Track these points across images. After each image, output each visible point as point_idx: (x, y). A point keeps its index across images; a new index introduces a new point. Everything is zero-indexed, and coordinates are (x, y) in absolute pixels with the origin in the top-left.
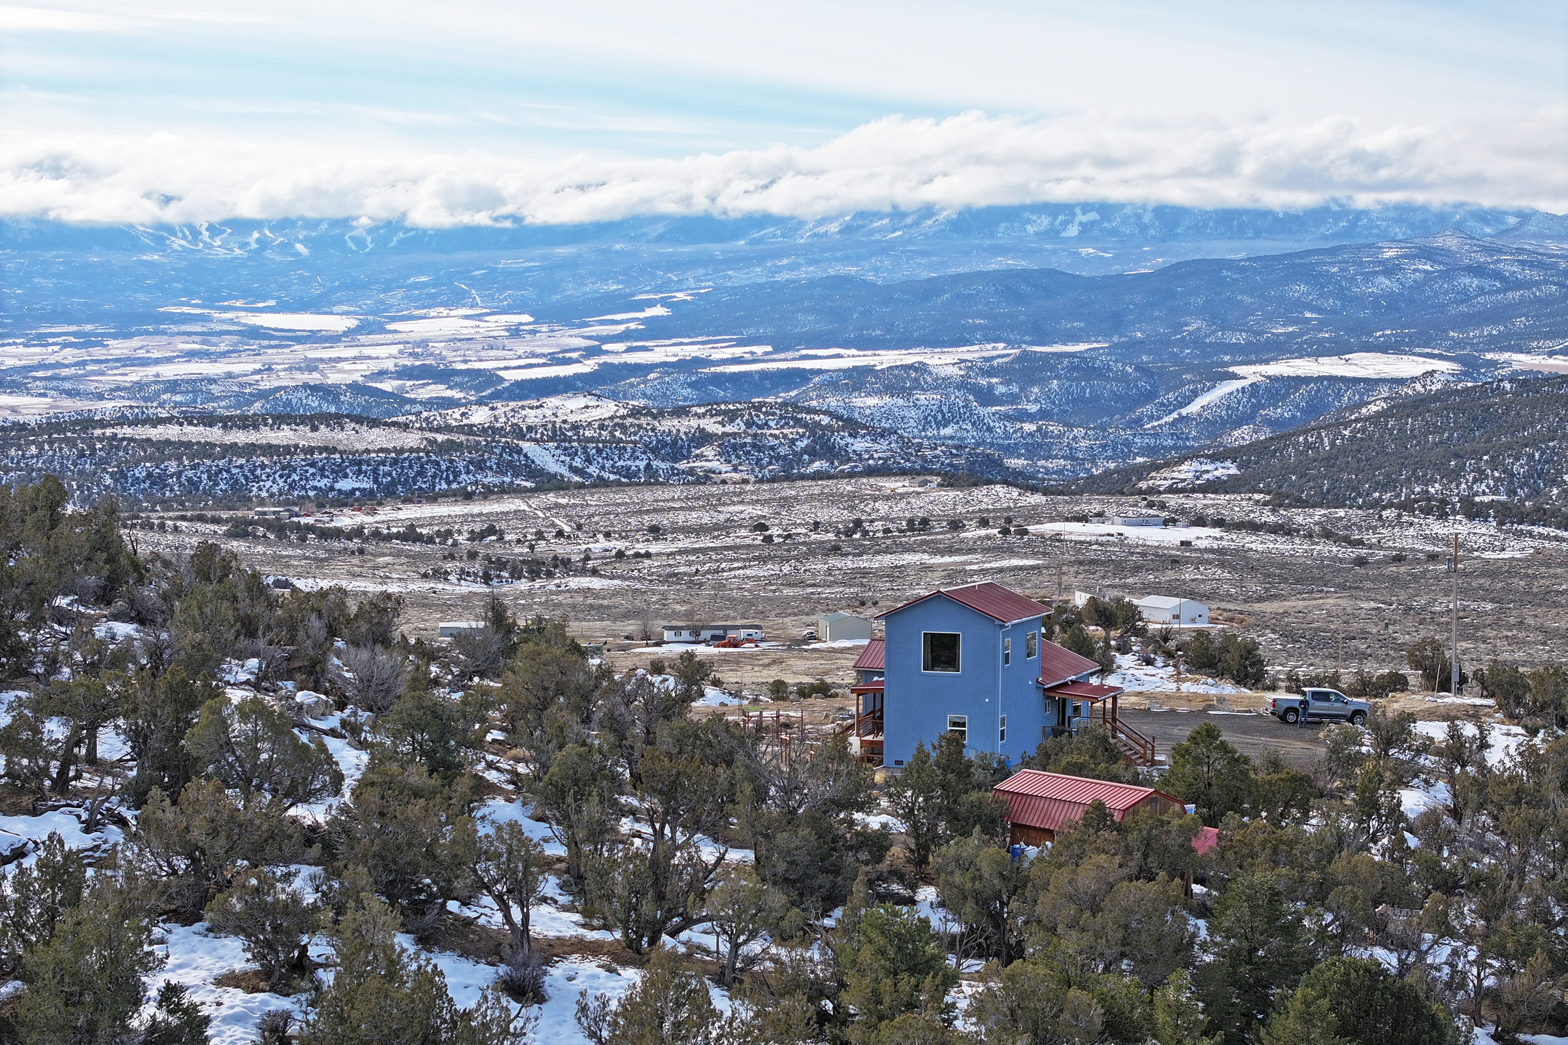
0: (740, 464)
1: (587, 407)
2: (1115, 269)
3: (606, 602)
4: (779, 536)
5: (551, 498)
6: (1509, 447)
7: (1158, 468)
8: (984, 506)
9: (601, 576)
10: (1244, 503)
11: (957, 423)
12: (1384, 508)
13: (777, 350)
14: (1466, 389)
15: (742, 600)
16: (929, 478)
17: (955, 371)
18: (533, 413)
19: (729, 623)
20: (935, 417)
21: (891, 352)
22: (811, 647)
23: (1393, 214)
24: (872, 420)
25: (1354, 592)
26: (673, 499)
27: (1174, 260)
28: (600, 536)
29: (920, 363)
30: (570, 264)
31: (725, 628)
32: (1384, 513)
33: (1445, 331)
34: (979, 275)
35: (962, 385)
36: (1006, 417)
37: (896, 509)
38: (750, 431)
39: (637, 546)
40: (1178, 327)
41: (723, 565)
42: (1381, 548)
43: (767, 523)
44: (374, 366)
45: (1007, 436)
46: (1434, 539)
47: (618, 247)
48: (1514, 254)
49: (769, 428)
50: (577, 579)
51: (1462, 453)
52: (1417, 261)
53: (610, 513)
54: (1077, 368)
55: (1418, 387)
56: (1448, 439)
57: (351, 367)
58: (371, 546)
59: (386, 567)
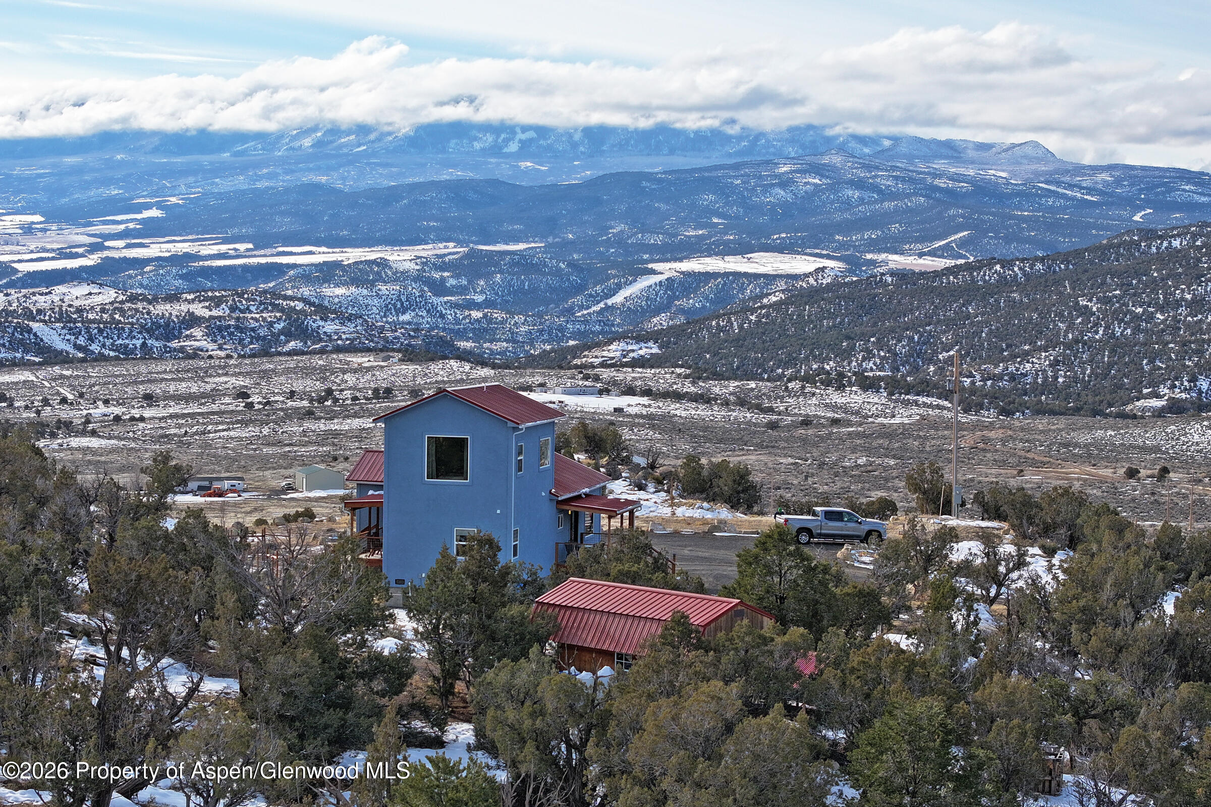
0: (225, 344)
1: (90, 294)
2: (550, 180)
3: (103, 459)
4: (259, 403)
5: (57, 370)
6: (892, 330)
7: (590, 348)
8: (440, 378)
9: (99, 436)
10: (668, 376)
11: (414, 310)
12: (790, 380)
13: (257, 248)
14: (852, 282)
15: (227, 457)
16: (391, 354)
17: (412, 266)
18: (42, 298)
19: (214, 476)
20: (395, 305)
21: (356, 250)
22: (288, 496)
23: (787, 136)
24: (340, 307)
25: (771, 450)
26: (165, 372)
27: (601, 173)
28: (100, 403)
29: (381, 259)
31: (211, 480)
32: (789, 385)
33: (832, 235)
34: (433, 183)
35: (419, 278)
36: (456, 306)
37: (362, 381)
38: (233, 315)
39: (133, 411)
40: (605, 230)
41: (210, 428)
42: (789, 415)
43: (249, 392)
45: (457, 322)
46: (834, 407)
47: (119, 157)
48: (889, 171)
49: (251, 312)
50: (77, 439)
51: (853, 335)
52: (807, 175)
53: (109, 383)
54: (518, 264)
55: (811, 281)
56: (840, 323)
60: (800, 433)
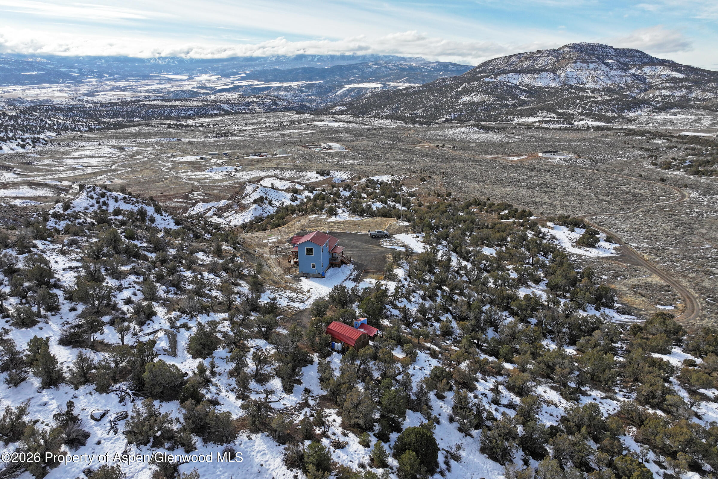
1: (232, 95)
2: (323, 67)
3: (239, 144)
4: (268, 125)
5: (227, 117)
6: (392, 103)
7: (333, 108)
8: (304, 118)
9: (237, 136)
10: (348, 116)
11: (297, 97)
13: (265, 83)
14: (384, 90)
15: (263, 142)
16: (294, 111)
17: (297, 87)
18: (222, 96)
20: (294, 96)
21: (285, 83)
23: (371, 56)
24: (283, 97)
26: (249, 116)
27: (334, 65)
28: (236, 126)
29: (290, 85)
30: (227, 66)
31: (261, 153)
33: (380, 79)
34: (300, 68)
35: (298, 89)
36: (306, 96)
37: (288, 119)
39: (243, 128)
40: (335, 78)
41: (259, 132)
42: (372, 126)
43: (266, 122)
44: (192, 86)
45: (306, 99)
47: (235, 63)
48: (391, 64)
50: (233, 137)
51: (384, 104)
52: (375, 65)
53: (238, 120)
54: (318, 86)
55: (376, 90)
57: (188, 86)
58: (195, 129)
59: (198, 135)
60: (374, 132)
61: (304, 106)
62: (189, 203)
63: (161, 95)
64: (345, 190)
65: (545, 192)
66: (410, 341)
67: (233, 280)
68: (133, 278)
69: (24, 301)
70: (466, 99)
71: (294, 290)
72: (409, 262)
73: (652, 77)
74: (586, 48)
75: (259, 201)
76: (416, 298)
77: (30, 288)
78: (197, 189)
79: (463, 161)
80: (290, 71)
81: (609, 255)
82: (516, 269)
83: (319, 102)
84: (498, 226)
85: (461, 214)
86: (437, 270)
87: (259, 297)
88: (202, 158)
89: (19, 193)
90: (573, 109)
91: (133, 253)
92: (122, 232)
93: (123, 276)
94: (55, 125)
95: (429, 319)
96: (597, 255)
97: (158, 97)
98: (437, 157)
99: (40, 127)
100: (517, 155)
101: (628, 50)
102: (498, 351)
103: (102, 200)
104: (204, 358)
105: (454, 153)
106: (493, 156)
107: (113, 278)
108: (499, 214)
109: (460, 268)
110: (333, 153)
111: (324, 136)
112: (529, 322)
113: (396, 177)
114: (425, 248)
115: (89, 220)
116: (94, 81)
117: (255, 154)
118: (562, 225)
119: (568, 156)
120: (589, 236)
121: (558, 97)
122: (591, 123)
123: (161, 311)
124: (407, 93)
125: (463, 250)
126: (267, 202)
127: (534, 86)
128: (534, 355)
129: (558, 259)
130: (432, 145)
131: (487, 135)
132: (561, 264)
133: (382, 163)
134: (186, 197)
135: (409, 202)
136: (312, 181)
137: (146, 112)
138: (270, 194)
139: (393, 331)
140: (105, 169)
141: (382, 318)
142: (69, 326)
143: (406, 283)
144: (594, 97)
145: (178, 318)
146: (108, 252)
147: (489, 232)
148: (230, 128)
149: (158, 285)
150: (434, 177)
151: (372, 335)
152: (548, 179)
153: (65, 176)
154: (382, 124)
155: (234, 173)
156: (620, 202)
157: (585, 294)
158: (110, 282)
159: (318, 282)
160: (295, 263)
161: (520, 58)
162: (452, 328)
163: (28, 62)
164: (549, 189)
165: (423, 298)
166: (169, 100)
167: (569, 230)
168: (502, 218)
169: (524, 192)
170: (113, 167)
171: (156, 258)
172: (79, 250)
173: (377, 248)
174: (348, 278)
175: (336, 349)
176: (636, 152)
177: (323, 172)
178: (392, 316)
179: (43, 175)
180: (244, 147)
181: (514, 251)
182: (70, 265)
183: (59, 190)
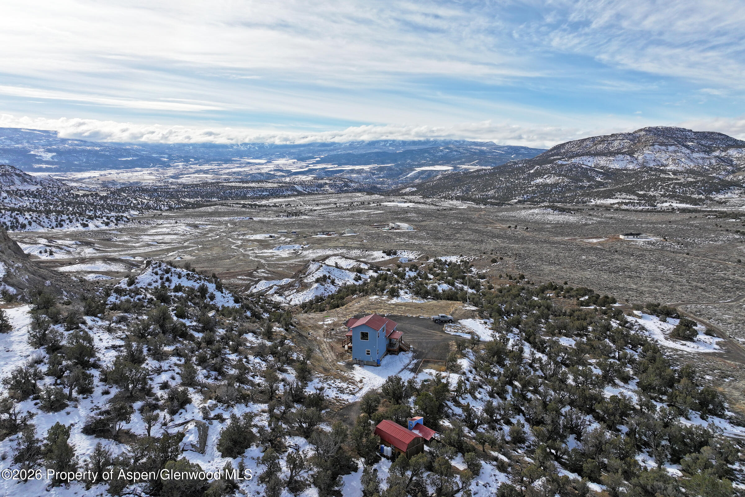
1: (306, 177)
2: (395, 151)
3: (308, 223)
4: (339, 206)
5: (300, 197)
6: (462, 184)
7: (403, 189)
8: (373, 199)
9: (308, 215)
10: (418, 197)
11: (369, 179)
13: (338, 166)
14: (455, 173)
16: (364, 192)
17: (368, 170)
18: (297, 179)
20: (365, 178)
21: (358, 166)
23: (442, 141)
24: (355, 179)
25: (438, 219)
27: (405, 150)
28: (308, 206)
29: (363, 168)
30: (303, 151)
34: (372, 153)
35: (370, 172)
37: (359, 200)
38: (334, 182)
39: (314, 208)
40: (406, 161)
41: (329, 212)
42: (441, 207)
43: (337, 203)
44: (270, 169)
45: (377, 181)
50: (303, 216)
52: (446, 149)
54: (389, 169)
55: (447, 172)
57: (266, 169)
58: (267, 209)
59: (270, 214)
60: (444, 212)
61: (375, 187)
62: (253, 281)
63: (240, 177)
64: (411, 270)
65: (630, 277)
66: (474, 449)
67: (279, 365)
68: (174, 359)
69: (59, 381)
70: (539, 181)
71: (344, 379)
72: (475, 352)
73: (738, 159)
74: (663, 131)
75: (322, 280)
76: (483, 394)
77: (67, 367)
78: (263, 266)
79: (537, 242)
80: (363, 155)
81: (711, 351)
82: (599, 365)
83: (389, 184)
84: (577, 313)
85: (536, 299)
86: (507, 362)
87: (306, 385)
88: (271, 237)
89: (94, 268)
90: (654, 190)
91: (180, 333)
92: (173, 310)
93: (164, 357)
94: (139, 204)
95: (497, 421)
96: (697, 350)
97: (236, 179)
98: (509, 238)
99: (126, 206)
100: (597, 238)
101: (709, 133)
102: (582, 466)
103: (166, 276)
104: (235, 458)
105: (528, 234)
106: (570, 238)
107: (154, 359)
108: (578, 299)
109: (534, 360)
110: (400, 233)
111: (393, 216)
112: (619, 431)
113: (465, 258)
114: (493, 336)
115: (149, 296)
116: (181, 165)
117: (323, 233)
118: (652, 314)
119: (653, 239)
120: (684, 328)
121: (637, 179)
122: (676, 205)
123: (196, 398)
124: (478, 175)
125: (537, 340)
126: (330, 281)
127: (610, 168)
128: (627, 475)
129: (649, 353)
130: (504, 226)
131: (563, 216)
132: (653, 360)
133: (450, 243)
134: (250, 275)
135: (478, 284)
136: (378, 260)
137: (224, 193)
138: (333, 273)
139: (454, 436)
140: (178, 245)
141: (442, 418)
142: (98, 411)
143: (471, 376)
144: (677, 179)
145: (212, 408)
146: (154, 330)
147: (568, 320)
148: (301, 208)
149: (199, 368)
150: (506, 258)
151: (428, 439)
152: (632, 262)
153: (139, 251)
154: (453, 205)
155: (300, 252)
156: (718, 290)
157: (685, 398)
158: (151, 364)
159: (372, 371)
160: (350, 348)
161: (593, 141)
162: (525, 433)
163: (126, 150)
164: (634, 274)
165: (491, 395)
166: (247, 182)
167: (660, 320)
168: (582, 303)
169: (605, 277)
170: (186, 244)
171: (203, 338)
172: (126, 328)
173: (439, 334)
174: (405, 368)
175: (385, 454)
176: (730, 236)
177: (390, 251)
178: (454, 415)
179: (119, 251)
180: (312, 226)
181: (596, 343)
182: (114, 343)
183: (131, 265)
